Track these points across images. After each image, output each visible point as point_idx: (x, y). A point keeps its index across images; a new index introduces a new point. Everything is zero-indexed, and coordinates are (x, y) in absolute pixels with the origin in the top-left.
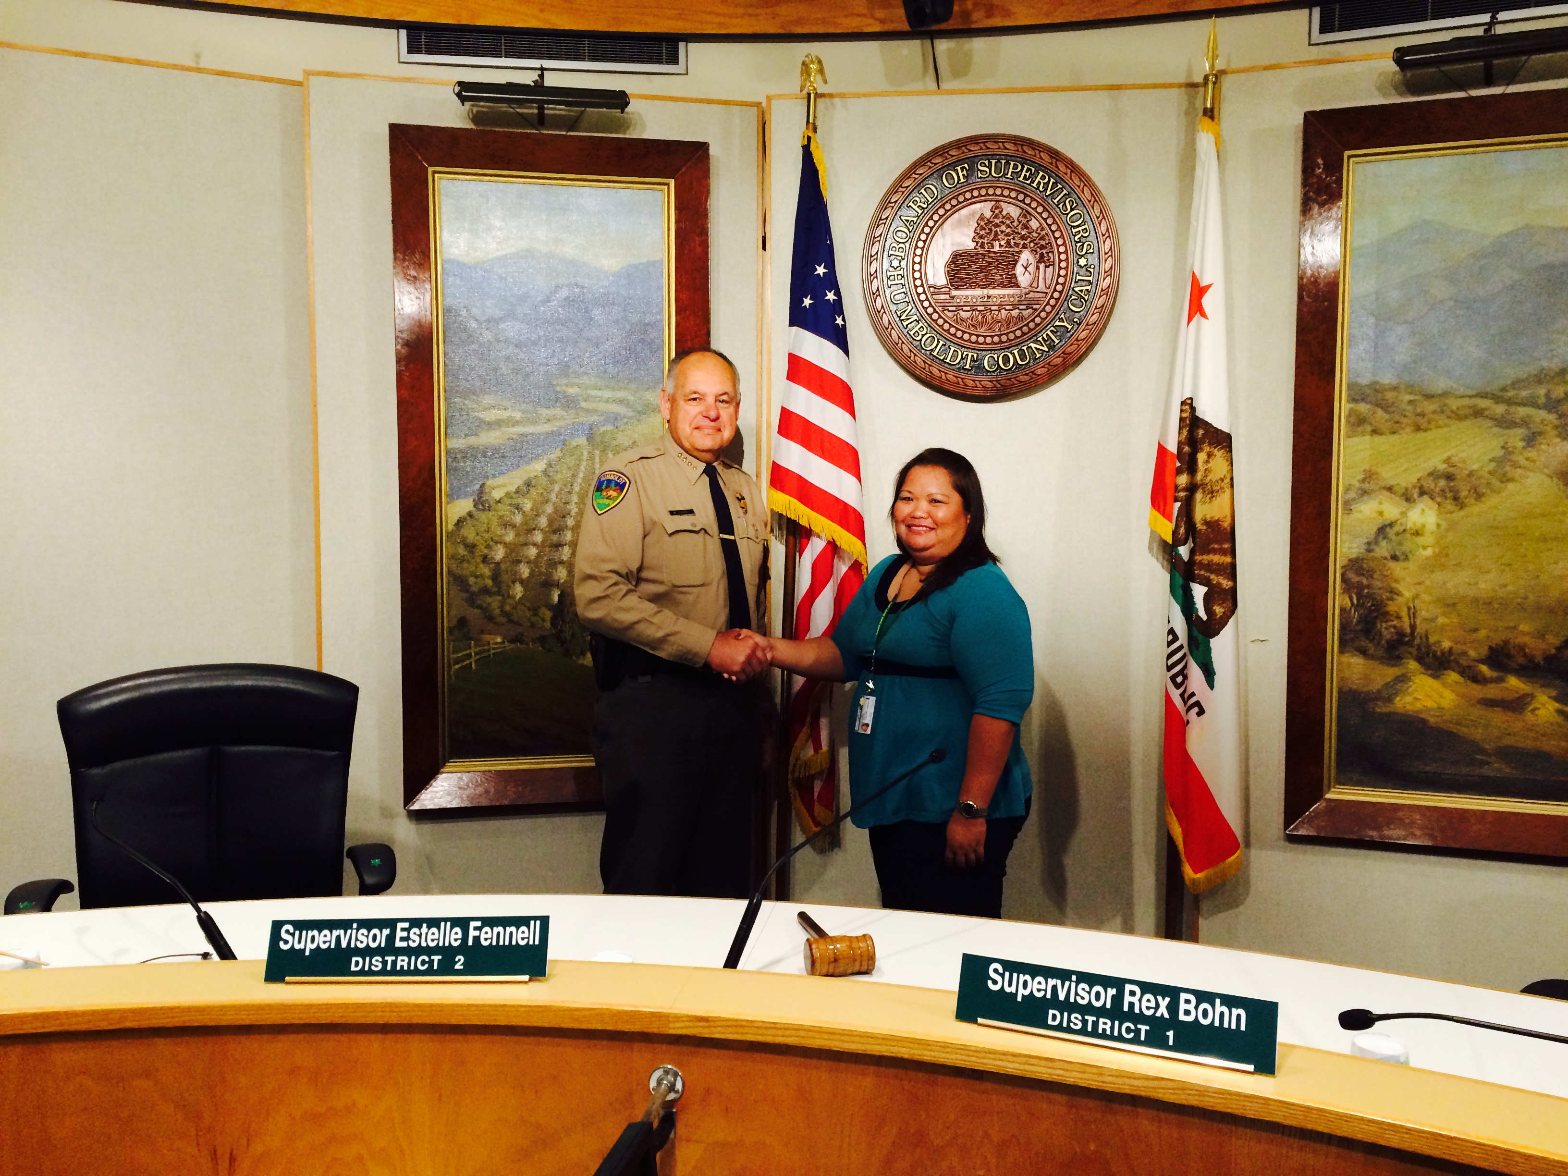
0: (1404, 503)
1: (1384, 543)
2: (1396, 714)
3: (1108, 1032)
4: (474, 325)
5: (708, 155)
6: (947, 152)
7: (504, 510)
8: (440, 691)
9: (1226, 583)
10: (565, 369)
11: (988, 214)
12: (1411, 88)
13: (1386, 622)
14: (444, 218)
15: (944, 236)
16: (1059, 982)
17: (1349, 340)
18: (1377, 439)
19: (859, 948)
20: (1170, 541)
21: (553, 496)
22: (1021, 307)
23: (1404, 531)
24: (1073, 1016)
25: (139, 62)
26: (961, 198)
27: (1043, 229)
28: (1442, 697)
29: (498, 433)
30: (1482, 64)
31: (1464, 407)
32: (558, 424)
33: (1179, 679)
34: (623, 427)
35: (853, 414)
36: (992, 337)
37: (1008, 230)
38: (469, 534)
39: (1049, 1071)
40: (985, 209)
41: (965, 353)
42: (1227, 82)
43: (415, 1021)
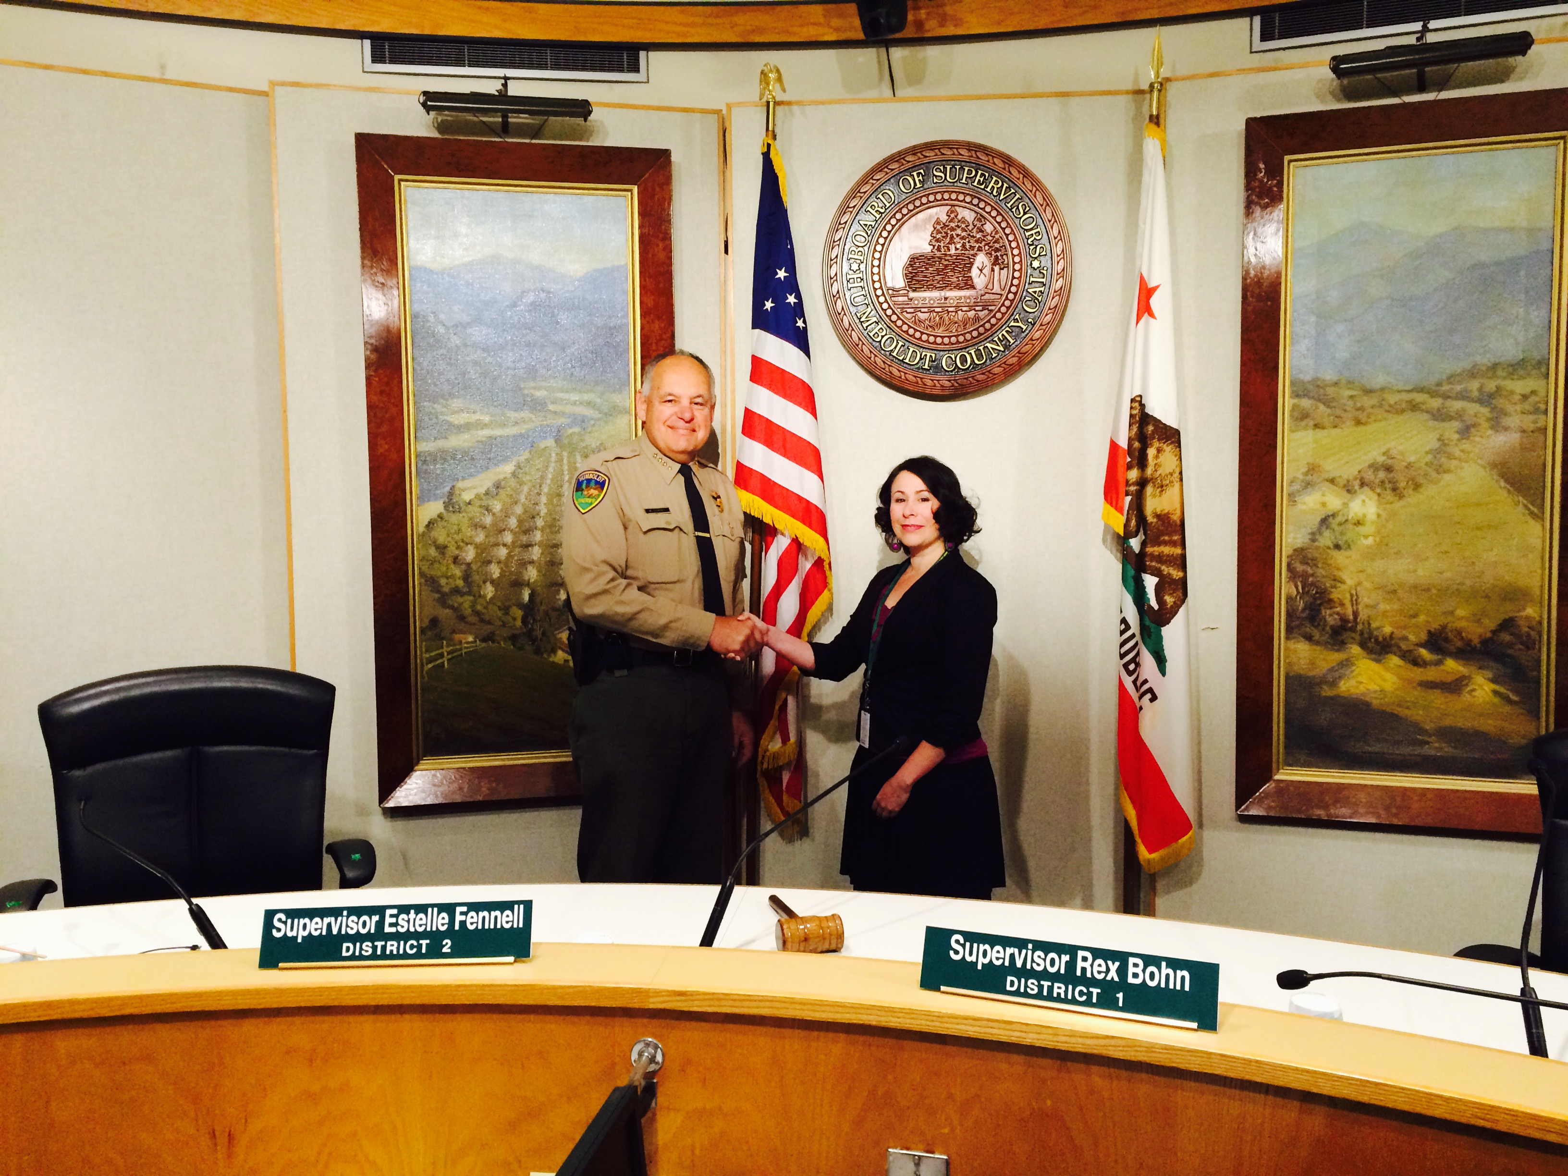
0: (1348, 496)
1: (1327, 533)
2: (1339, 696)
3: (1063, 996)
4: (442, 330)
5: (670, 161)
6: (903, 158)
7: (474, 511)
8: (413, 689)
9: (1176, 574)
10: (532, 372)
11: (944, 218)
12: (1349, 94)
13: (1331, 608)
14: (411, 225)
15: (901, 240)
16: (1016, 951)
17: (1292, 338)
18: (1320, 433)
19: (829, 927)
20: (1122, 534)
21: (523, 499)
22: (977, 308)
23: (1347, 521)
24: (1030, 981)
25: (105, 74)
26: (917, 203)
27: (997, 232)
28: (1384, 680)
29: (466, 436)
30: (1415, 70)
31: (1402, 400)
33: (1132, 667)
34: (589, 430)
35: (814, 413)
36: (950, 337)
37: (964, 234)
38: (440, 536)
39: (1007, 1033)
40: (940, 213)
41: (924, 354)
42: (1172, 89)
43: (407, 1002)
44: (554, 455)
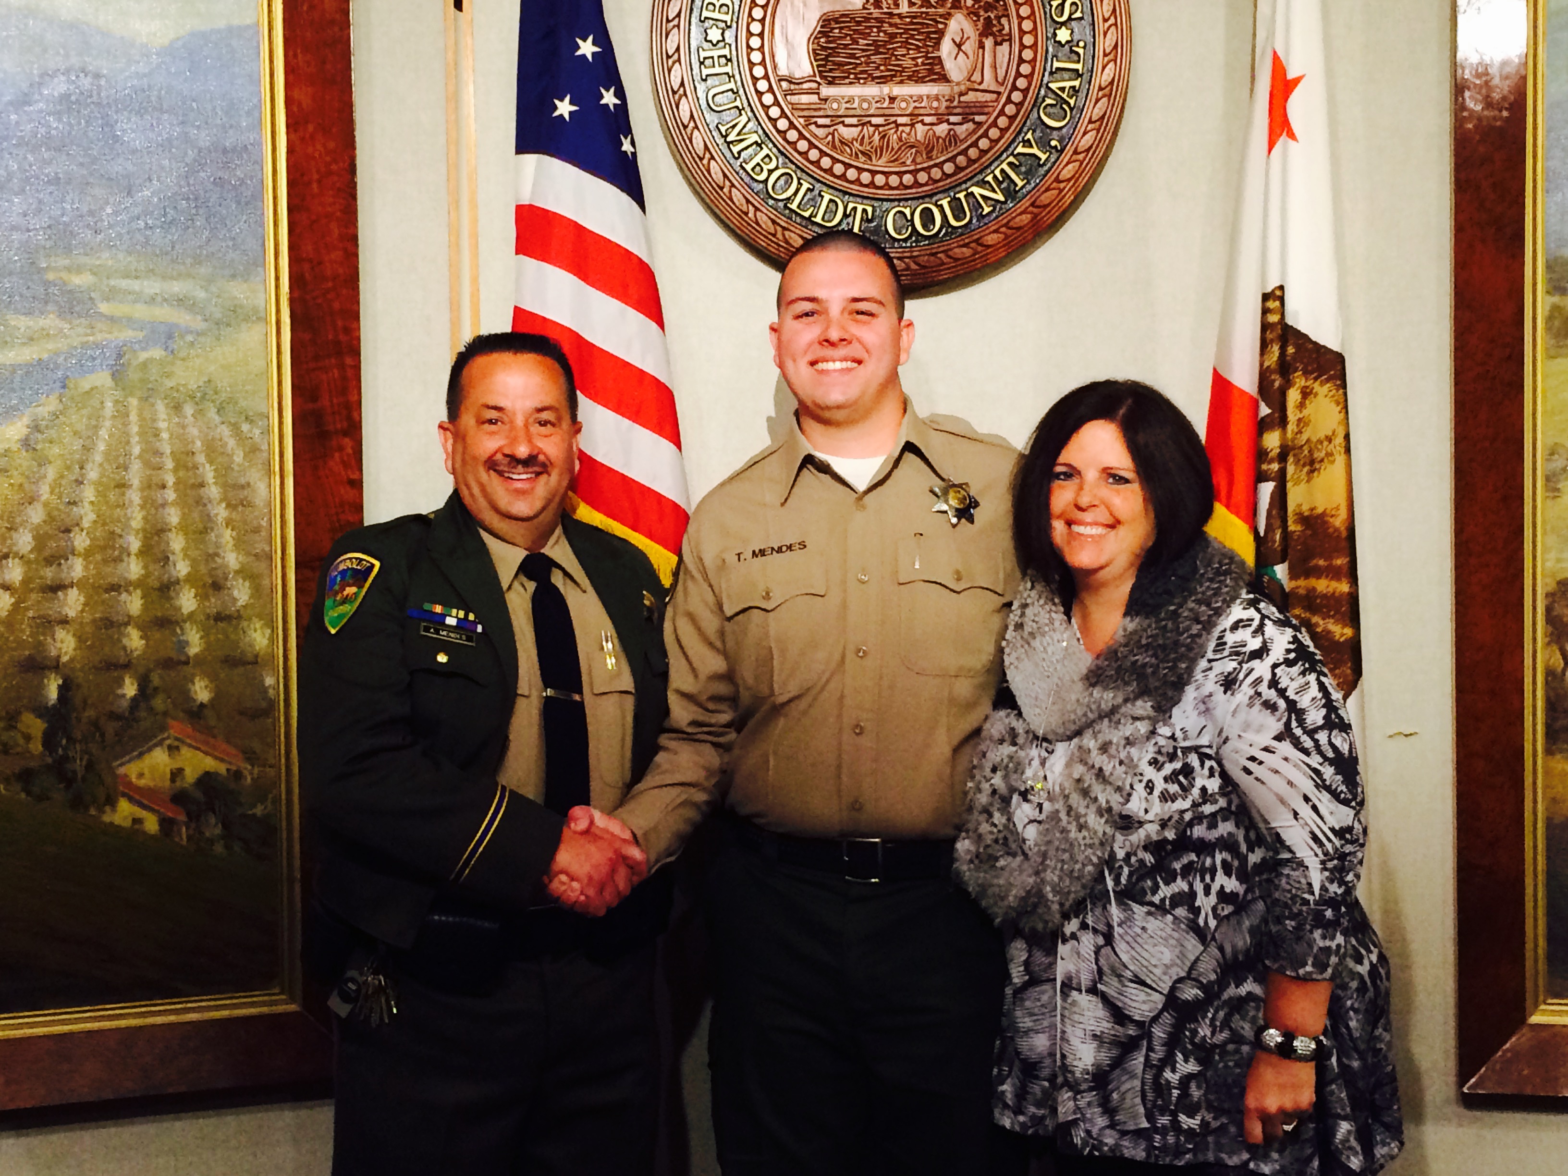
9: (1342, 632)
10: (63, 237)
17: (1545, 182)
21: (44, 492)
22: (953, 119)
32: (50, 346)
34: (182, 354)
41: (851, 206)
44: (109, 405)
